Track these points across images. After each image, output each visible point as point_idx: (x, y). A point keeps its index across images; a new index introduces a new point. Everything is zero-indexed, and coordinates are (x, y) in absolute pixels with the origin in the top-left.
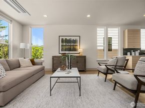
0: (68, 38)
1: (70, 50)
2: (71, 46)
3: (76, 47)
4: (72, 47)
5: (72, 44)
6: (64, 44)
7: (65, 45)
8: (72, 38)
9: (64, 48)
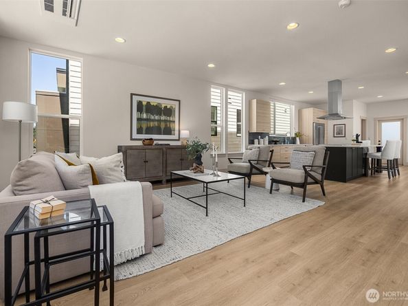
0: (154, 102)
1: (158, 131)
2: (159, 121)
3: (172, 125)
4: (163, 126)
5: (163, 118)
6: (145, 116)
7: (147, 120)
8: (164, 103)
9: (144, 126)
